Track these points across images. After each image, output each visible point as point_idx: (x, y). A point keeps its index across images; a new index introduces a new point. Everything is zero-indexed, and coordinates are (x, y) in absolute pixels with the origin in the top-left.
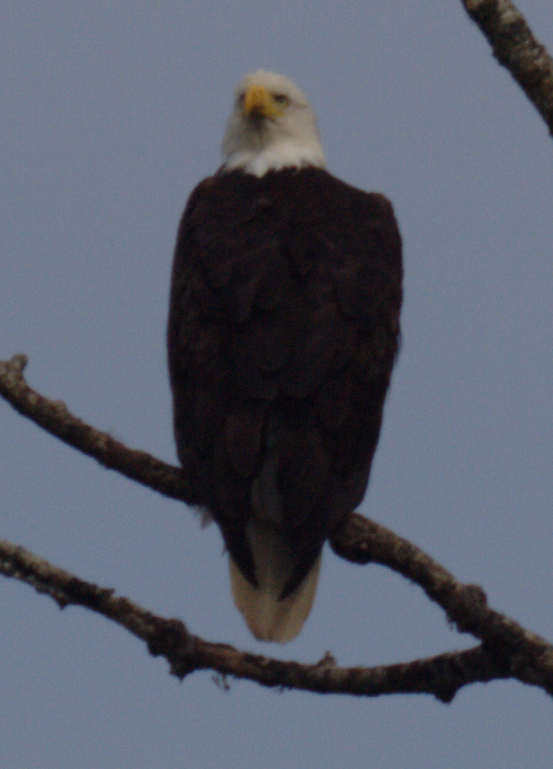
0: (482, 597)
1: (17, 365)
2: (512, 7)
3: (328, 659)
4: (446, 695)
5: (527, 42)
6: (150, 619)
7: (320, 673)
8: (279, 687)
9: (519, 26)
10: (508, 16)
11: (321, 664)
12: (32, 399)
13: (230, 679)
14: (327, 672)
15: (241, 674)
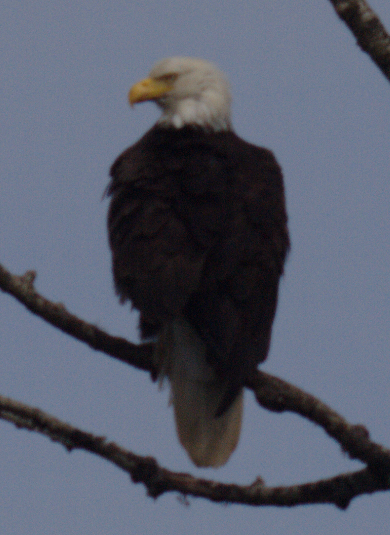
0: (366, 434)
1: (29, 278)
2: (369, 10)
3: (259, 481)
4: (343, 504)
5: (381, 35)
6: (131, 457)
7: (253, 492)
8: (225, 502)
9: (375, 23)
10: (366, 16)
11: (254, 485)
12: (40, 302)
13: (190, 498)
14: (259, 491)
15: (197, 493)
